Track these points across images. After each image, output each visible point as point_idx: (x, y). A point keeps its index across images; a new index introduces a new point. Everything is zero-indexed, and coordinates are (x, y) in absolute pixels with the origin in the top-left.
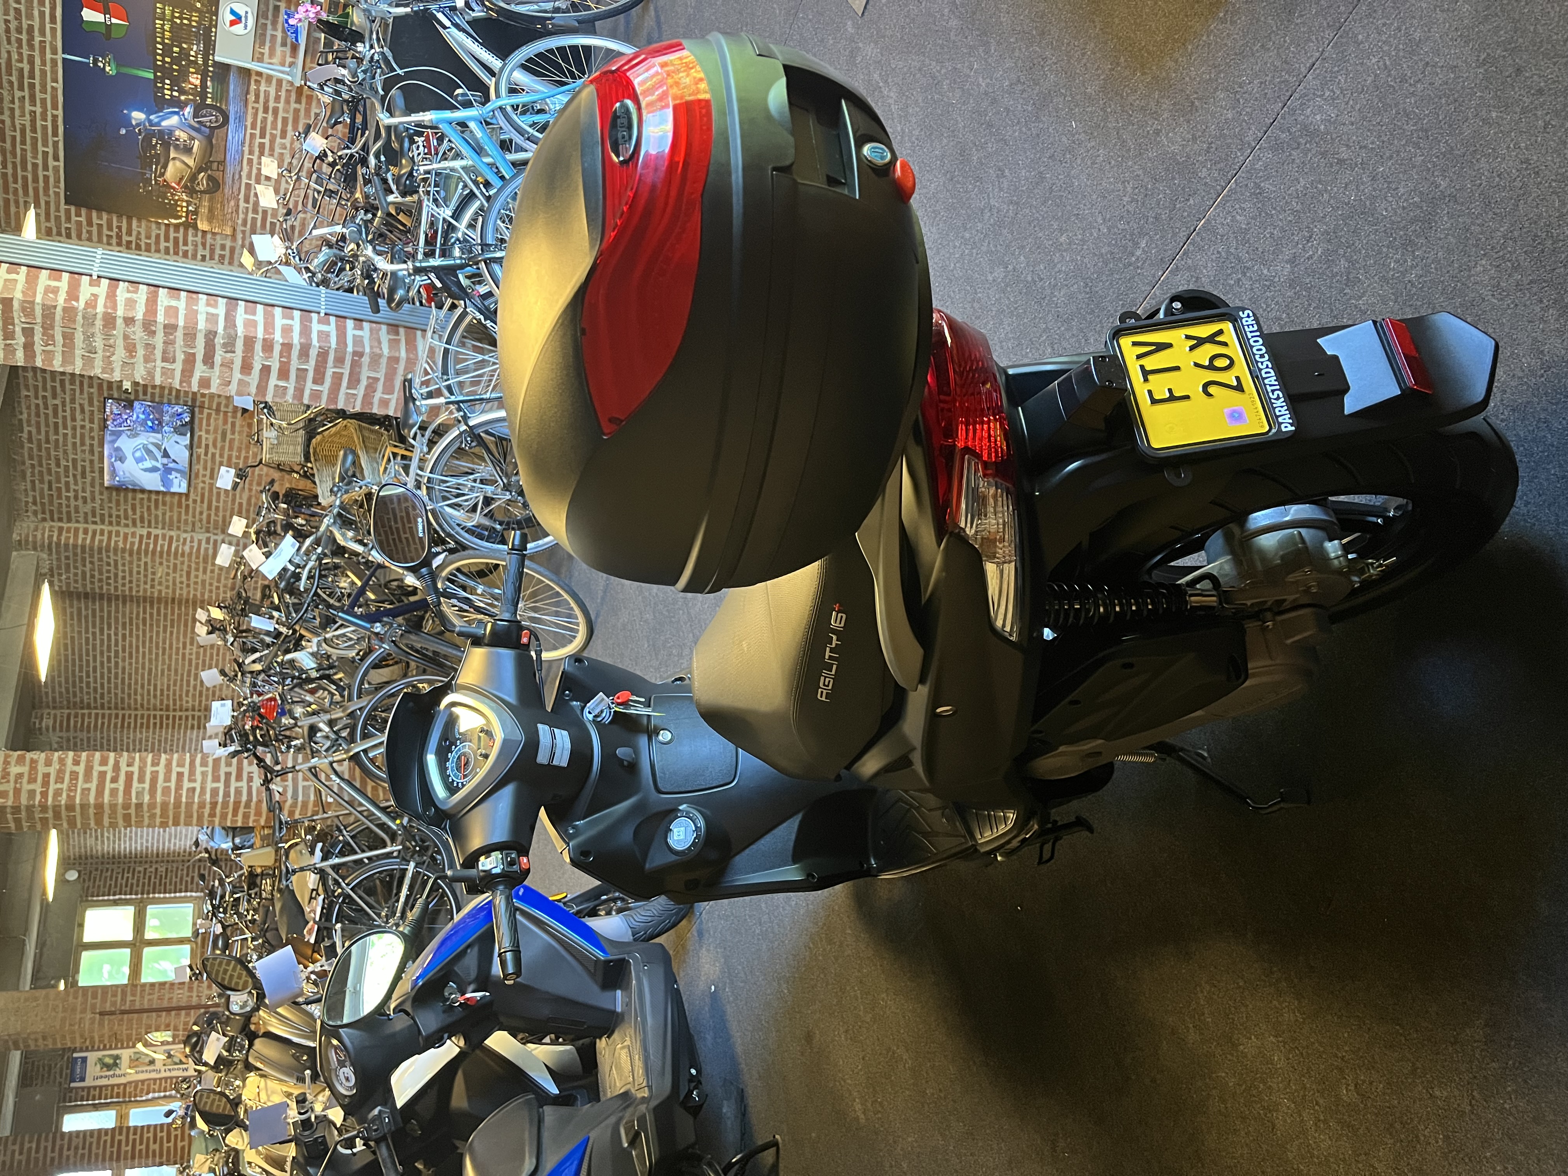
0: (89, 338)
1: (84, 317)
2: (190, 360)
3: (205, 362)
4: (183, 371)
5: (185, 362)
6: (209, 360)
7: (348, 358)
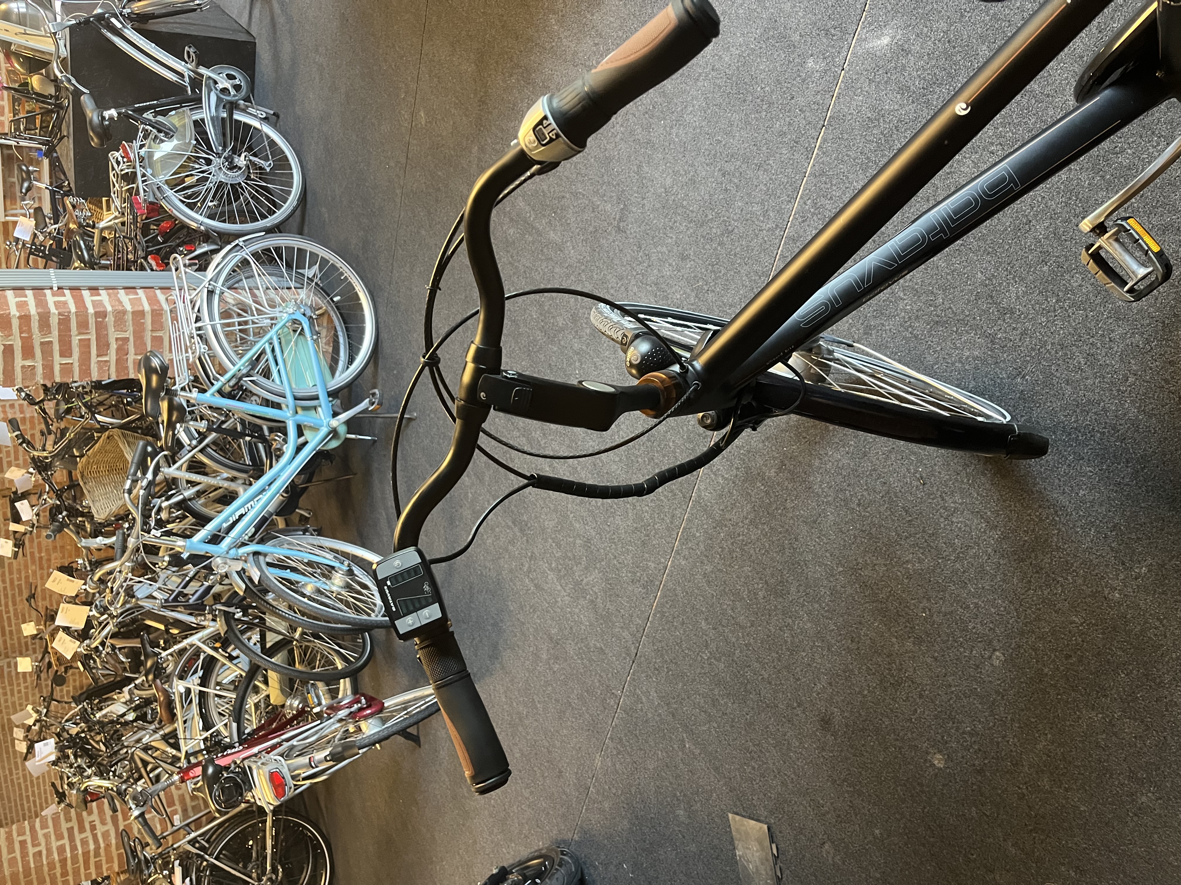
7: (92, 321)
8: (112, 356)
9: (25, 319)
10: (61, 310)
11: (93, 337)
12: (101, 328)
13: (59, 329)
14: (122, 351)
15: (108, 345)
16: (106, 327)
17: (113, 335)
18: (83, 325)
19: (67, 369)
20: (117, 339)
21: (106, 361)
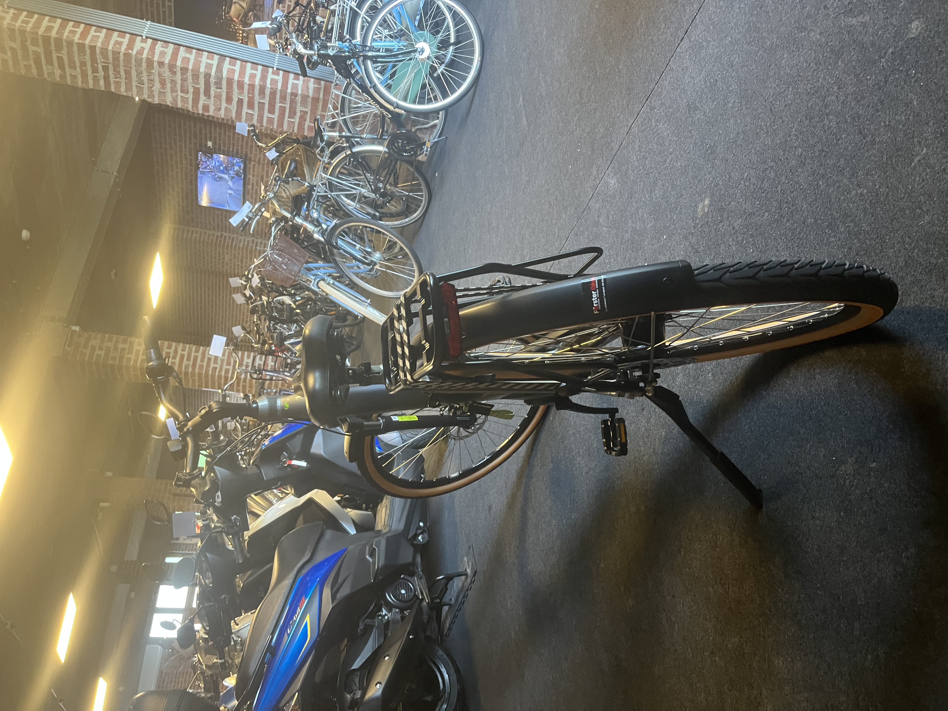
0: (139, 74)
1: (136, 61)
2: (196, 92)
3: (205, 95)
4: (193, 99)
5: (194, 93)
6: (207, 93)
7: (288, 97)
8: (297, 120)
9: (252, 86)
10: (273, 86)
11: (288, 106)
12: (293, 102)
13: (270, 97)
14: (303, 118)
15: (295, 113)
16: (296, 103)
17: (299, 108)
18: (283, 98)
19: (270, 121)
20: (301, 111)
21: (292, 122)
